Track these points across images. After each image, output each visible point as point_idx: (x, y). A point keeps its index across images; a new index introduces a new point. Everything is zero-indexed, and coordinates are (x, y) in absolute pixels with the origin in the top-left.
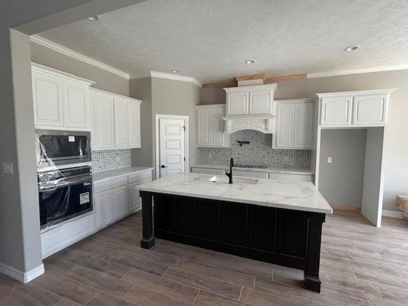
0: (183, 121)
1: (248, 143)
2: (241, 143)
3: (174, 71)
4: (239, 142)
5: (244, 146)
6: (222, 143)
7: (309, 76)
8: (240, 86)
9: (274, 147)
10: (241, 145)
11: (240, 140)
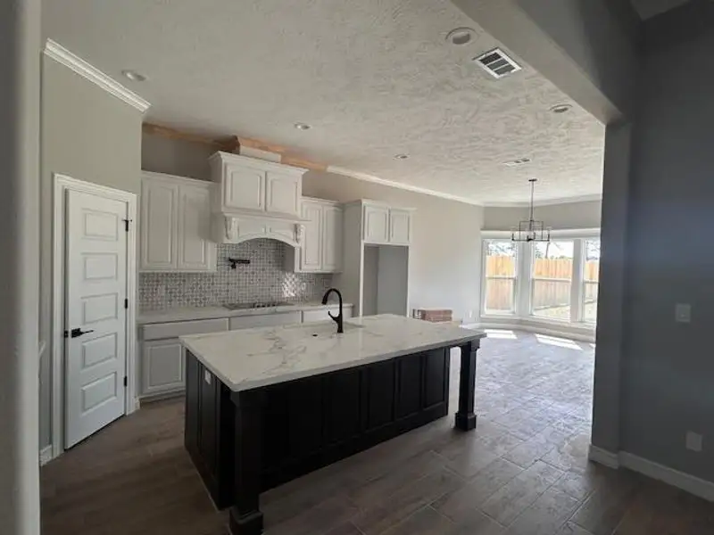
0: (125, 205)
1: (248, 262)
2: (233, 263)
3: (129, 75)
4: (231, 260)
5: (240, 267)
6: (205, 262)
7: (331, 169)
8: (243, 155)
9: (297, 270)
10: (234, 267)
11: (233, 257)
